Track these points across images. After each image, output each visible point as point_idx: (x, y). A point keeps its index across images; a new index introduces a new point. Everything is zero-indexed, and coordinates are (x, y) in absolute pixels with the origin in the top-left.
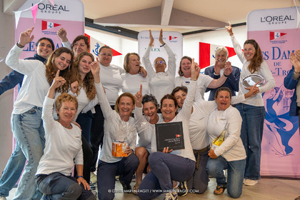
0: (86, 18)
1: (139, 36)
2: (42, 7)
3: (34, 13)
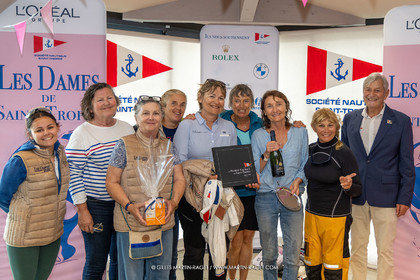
1: (203, 33)
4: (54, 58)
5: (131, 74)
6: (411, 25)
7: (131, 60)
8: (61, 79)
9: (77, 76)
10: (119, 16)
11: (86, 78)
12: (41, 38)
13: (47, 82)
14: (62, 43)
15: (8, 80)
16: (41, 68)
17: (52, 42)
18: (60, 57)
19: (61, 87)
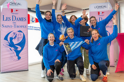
0: (28, 8)
2: (11, 4)
3: (8, 6)
4: (15, 14)
5: (33, 22)
6: (95, 7)
7: (33, 18)
8: (17, 18)
9: (21, 18)
10: (30, 9)
11: (23, 18)
12: (13, 10)
13: (14, 19)
14: (17, 10)
15: (5, 19)
16: (13, 16)
17: (15, 10)
18: (17, 14)
19: (17, 20)
